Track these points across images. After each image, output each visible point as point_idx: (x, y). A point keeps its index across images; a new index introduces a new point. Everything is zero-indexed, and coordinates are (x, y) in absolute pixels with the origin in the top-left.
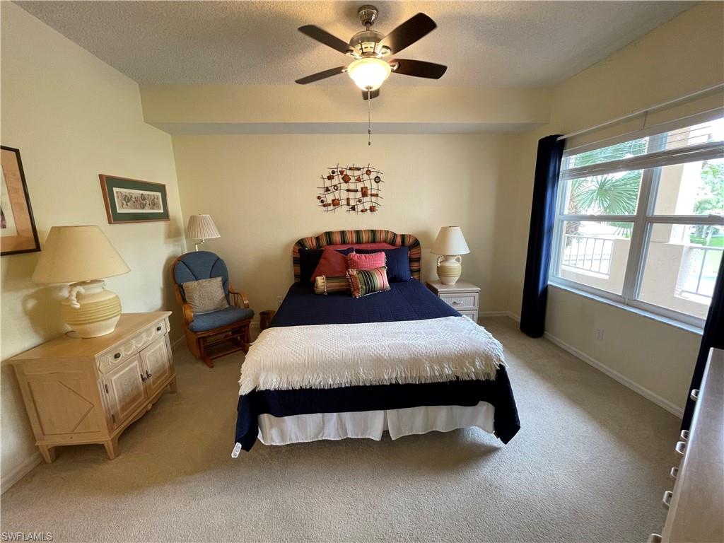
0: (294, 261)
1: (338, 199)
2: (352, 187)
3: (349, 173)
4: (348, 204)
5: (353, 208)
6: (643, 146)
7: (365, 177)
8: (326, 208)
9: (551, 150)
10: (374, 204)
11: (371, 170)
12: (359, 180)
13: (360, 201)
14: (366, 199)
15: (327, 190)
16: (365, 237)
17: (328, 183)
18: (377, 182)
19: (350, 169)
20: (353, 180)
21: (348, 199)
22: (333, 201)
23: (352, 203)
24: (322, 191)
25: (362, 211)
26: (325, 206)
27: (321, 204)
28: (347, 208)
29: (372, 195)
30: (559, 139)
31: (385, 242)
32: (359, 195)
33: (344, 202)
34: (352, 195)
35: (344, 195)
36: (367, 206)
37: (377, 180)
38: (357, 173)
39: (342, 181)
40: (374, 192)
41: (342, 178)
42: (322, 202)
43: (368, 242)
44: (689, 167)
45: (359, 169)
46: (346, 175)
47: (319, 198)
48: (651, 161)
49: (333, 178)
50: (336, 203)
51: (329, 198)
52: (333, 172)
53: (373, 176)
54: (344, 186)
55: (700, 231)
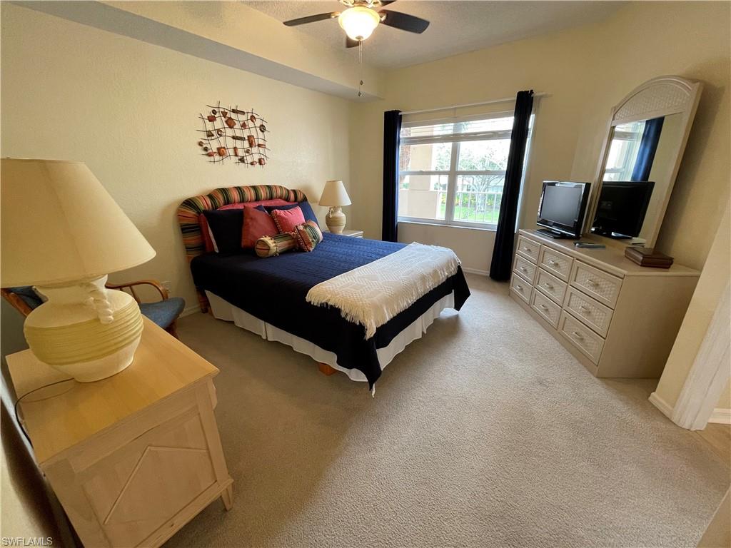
0: (182, 229)
1: (224, 148)
2: (238, 134)
3: (233, 116)
4: (236, 155)
5: (242, 160)
6: (448, 129)
7: (250, 124)
8: (212, 158)
9: (393, 121)
10: (263, 157)
11: (256, 116)
12: (244, 126)
13: (248, 152)
14: (255, 150)
15: (210, 134)
16: (263, 194)
17: (210, 126)
18: (263, 132)
19: (234, 111)
20: (237, 126)
21: (235, 149)
22: (219, 149)
23: (241, 153)
24: (204, 136)
25: (252, 164)
26: (210, 155)
27: (204, 153)
28: (236, 159)
29: (259, 146)
30: (400, 114)
31: (281, 198)
32: (246, 144)
33: (231, 152)
34: (239, 144)
35: (230, 143)
36: (256, 158)
37: (262, 129)
38: (242, 118)
39: (226, 126)
40: (261, 142)
41: (226, 122)
42: (206, 149)
43: (266, 199)
44: (436, 146)
45: (243, 113)
46: (230, 118)
47: (200, 144)
48: (456, 138)
49: (215, 120)
50: (221, 152)
51: (214, 145)
52: (214, 112)
53: (258, 123)
54: (229, 132)
55: (444, 187)
